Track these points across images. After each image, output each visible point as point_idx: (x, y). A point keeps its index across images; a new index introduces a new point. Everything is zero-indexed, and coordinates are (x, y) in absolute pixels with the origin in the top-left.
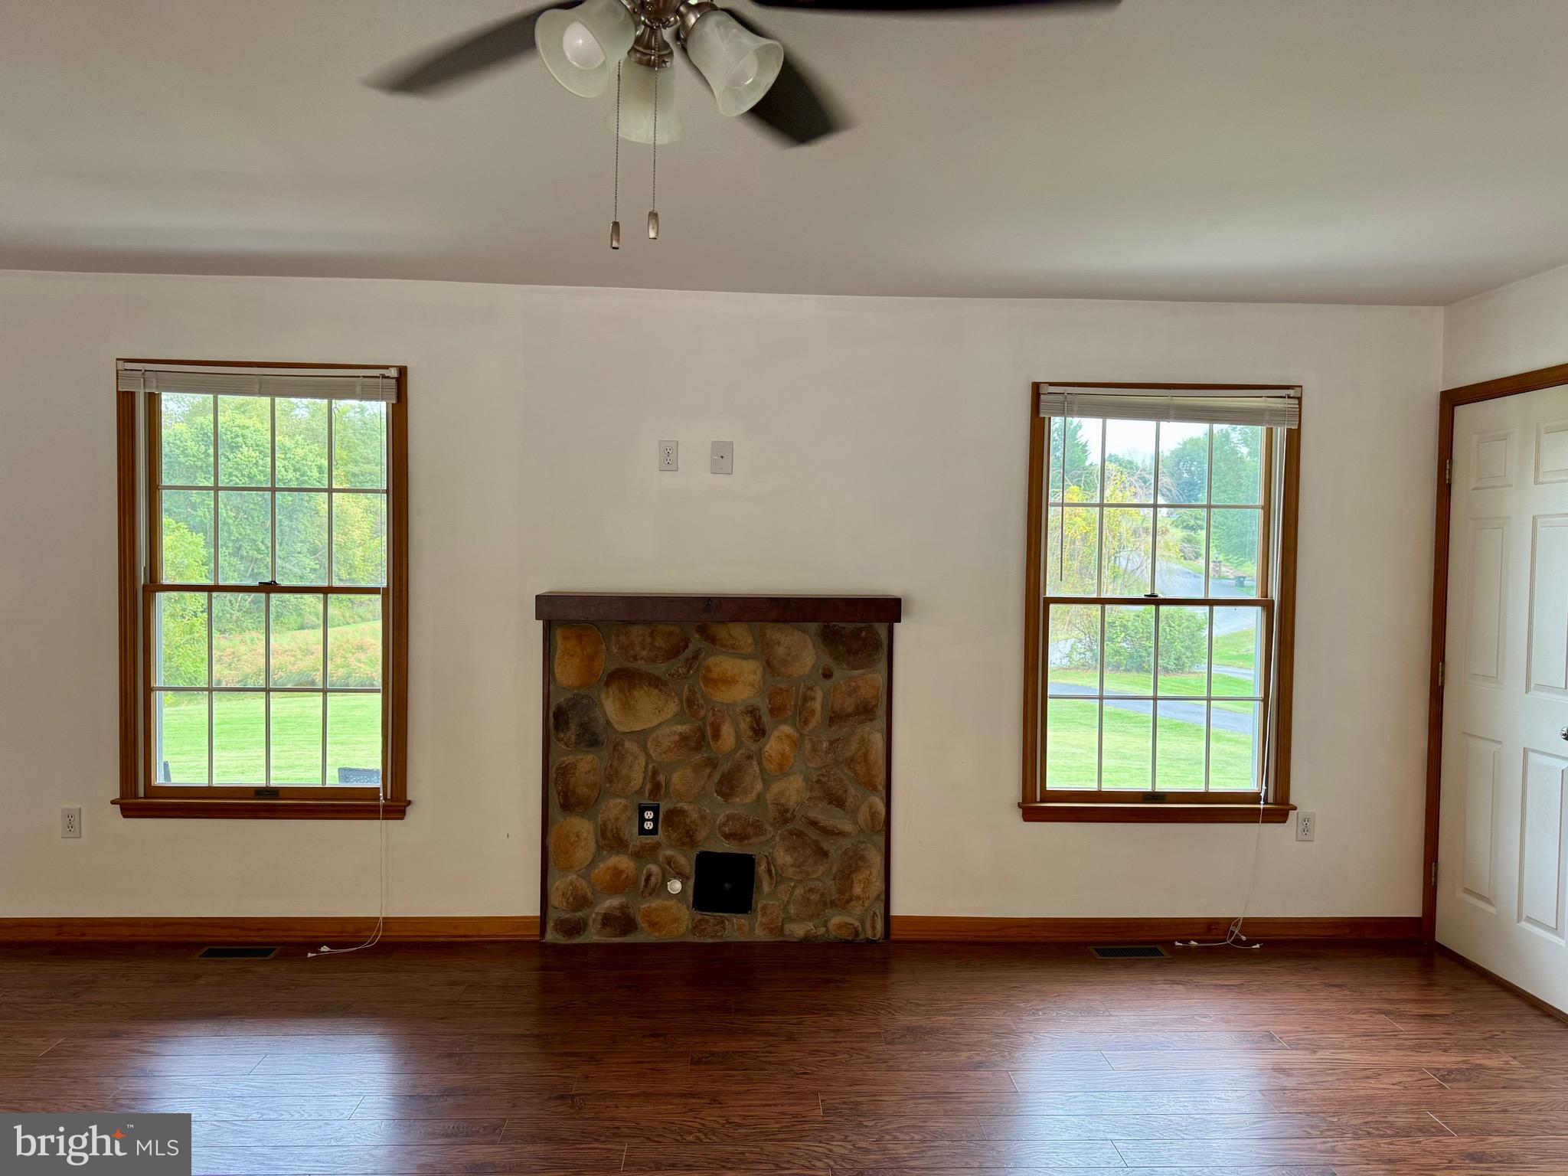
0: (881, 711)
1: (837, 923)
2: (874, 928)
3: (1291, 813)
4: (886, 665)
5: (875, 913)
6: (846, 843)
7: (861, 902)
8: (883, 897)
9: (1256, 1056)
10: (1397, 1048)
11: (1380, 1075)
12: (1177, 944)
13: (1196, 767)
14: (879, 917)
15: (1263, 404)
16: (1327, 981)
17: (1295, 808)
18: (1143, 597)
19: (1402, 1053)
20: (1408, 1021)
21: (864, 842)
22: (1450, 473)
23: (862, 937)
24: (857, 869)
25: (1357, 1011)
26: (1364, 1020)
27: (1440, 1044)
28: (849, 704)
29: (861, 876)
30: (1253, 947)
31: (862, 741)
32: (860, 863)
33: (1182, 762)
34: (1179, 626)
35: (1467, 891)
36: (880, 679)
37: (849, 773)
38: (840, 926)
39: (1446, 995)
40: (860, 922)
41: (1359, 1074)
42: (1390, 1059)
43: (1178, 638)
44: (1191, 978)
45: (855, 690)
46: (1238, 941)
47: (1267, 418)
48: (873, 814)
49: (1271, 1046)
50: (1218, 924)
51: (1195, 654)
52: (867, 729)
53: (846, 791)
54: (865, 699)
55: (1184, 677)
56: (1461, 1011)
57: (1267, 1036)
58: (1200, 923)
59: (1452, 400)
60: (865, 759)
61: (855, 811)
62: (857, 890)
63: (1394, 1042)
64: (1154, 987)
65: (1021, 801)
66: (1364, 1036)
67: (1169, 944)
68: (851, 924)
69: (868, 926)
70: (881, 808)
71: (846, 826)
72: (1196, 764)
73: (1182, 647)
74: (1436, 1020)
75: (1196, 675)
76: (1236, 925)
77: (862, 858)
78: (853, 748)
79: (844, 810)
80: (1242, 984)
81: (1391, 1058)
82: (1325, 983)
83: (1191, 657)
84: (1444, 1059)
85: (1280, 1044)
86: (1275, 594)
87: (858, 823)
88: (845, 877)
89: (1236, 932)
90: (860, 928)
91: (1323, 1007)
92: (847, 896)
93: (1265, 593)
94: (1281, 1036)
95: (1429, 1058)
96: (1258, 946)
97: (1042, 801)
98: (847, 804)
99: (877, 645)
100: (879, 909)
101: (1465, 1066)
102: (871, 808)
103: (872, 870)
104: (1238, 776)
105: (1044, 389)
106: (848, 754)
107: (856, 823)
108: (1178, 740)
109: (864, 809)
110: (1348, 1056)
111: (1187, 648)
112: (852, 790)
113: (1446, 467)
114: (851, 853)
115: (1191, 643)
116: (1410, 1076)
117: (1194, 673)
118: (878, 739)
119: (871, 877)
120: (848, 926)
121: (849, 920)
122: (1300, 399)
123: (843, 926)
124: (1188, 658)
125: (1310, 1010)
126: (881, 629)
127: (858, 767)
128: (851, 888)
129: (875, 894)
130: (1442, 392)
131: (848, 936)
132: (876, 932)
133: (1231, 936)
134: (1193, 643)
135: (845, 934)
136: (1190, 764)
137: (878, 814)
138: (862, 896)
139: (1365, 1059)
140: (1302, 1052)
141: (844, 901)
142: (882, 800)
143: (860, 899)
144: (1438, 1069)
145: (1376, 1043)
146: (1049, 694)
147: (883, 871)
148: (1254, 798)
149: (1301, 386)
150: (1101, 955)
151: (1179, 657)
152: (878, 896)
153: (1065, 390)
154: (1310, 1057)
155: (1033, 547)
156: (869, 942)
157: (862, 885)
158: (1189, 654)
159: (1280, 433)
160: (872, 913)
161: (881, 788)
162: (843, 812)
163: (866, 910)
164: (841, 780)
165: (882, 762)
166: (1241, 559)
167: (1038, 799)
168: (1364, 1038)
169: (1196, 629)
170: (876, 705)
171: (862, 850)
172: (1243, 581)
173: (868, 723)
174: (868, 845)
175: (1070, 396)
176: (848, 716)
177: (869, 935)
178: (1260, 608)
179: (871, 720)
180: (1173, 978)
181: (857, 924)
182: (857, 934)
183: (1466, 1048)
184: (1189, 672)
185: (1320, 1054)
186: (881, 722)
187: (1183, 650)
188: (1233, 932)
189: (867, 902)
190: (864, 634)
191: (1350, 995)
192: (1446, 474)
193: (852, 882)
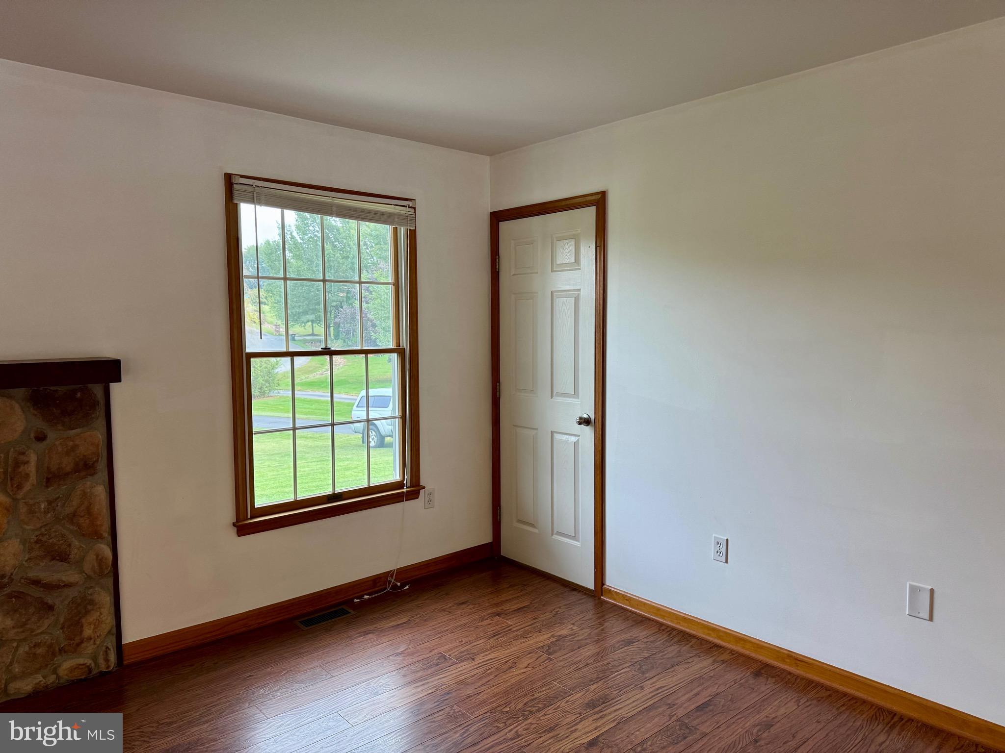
0: (102, 465)
1: (69, 667)
2: (107, 660)
3: (422, 491)
4: (104, 423)
5: (107, 648)
6: (71, 593)
7: (92, 641)
8: (114, 630)
9: (441, 676)
10: (516, 638)
11: (516, 663)
12: (356, 600)
13: (286, 458)
14: (112, 649)
15: (393, 210)
16: (456, 602)
17: (424, 488)
18: (320, 349)
19: (519, 641)
20: (511, 616)
21: (91, 587)
22: (498, 265)
23: (95, 672)
24: (87, 612)
25: (483, 619)
26: (489, 624)
27: (534, 628)
28: (68, 464)
29: (93, 617)
30: (405, 588)
31: (84, 494)
32: (90, 607)
33: (276, 456)
34: (260, 367)
35: (520, 521)
36: (100, 436)
37: (72, 527)
38: (72, 670)
39: (522, 590)
40: (93, 660)
41: (505, 667)
42: (515, 649)
43: (260, 375)
44: (375, 626)
45: (74, 448)
46: (395, 587)
47: (396, 220)
48: (100, 560)
49: (447, 664)
50: (380, 578)
51: (272, 385)
52: (89, 483)
53: (70, 545)
54: (85, 456)
55: (265, 400)
56: (534, 600)
57: (441, 657)
58: (368, 581)
59: (498, 218)
60: (89, 511)
61: (80, 562)
62: (88, 632)
63: (512, 635)
64: (353, 641)
65: (235, 521)
66: (495, 636)
67: (350, 602)
68: (83, 664)
69: (101, 661)
70: (108, 552)
71: (71, 576)
72: (285, 456)
73: (263, 380)
74: (524, 611)
75: (272, 398)
76: (392, 576)
77: (92, 602)
78: (74, 503)
79: (69, 563)
80: (409, 620)
81: (516, 647)
82: (457, 603)
83: (269, 386)
84: (541, 638)
85: (451, 661)
86: (405, 343)
87: (84, 572)
88: (74, 625)
89: (393, 581)
90: (93, 665)
91: (463, 622)
92: (77, 640)
93: (398, 344)
94: (449, 653)
95: (534, 640)
96: (407, 587)
97: (252, 518)
98: (72, 556)
99: (94, 405)
100: (111, 643)
101: (554, 639)
102: (97, 556)
103: (102, 610)
104: (314, 460)
105: (235, 180)
106: (69, 510)
107: (82, 572)
108: (269, 442)
109: (91, 558)
110: (492, 656)
111: (266, 381)
112: (76, 543)
113: (496, 261)
114: (79, 601)
115: (268, 378)
116: (531, 658)
117: (271, 396)
118: (100, 491)
119: (101, 616)
120: (81, 667)
121: (81, 661)
122: (414, 208)
123: (75, 668)
124: (267, 387)
125: (456, 627)
126: (97, 390)
127: (81, 520)
128: (82, 631)
129: (106, 631)
130: (492, 213)
131: (80, 676)
132: (109, 664)
133: (389, 584)
134: (270, 378)
135: (77, 675)
136: (282, 456)
137: (106, 559)
138: (93, 636)
139: (501, 654)
140: (466, 663)
141: (75, 646)
142: (108, 545)
143: (91, 639)
144: (543, 647)
145: (502, 639)
146: (253, 431)
147: (112, 610)
148: (399, 485)
149: (415, 200)
150: (306, 627)
151: (261, 387)
152: (109, 632)
153: (253, 183)
154: (472, 664)
155: (235, 312)
156: (102, 674)
157: (92, 627)
158: (267, 385)
159: (402, 231)
160: (104, 648)
161: (107, 535)
162: (67, 565)
163: (98, 647)
164: (63, 536)
165: (106, 512)
166: (292, 323)
167: (249, 517)
168: (496, 638)
169: (271, 368)
170: (97, 461)
171: (91, 595)
172: (294, 337)
173: (90, 478)
174: (96, 589)
175: (256, 188)
176: (67, 474)
177: (103, 667)
178: (396, 354)
179: (92, 475)
180: (363, 630)
181: (89, 662)
182: (90, 670)
183: (549, 625)
184: (268, 396)
185: (479, 659)
186: (103, 475)
187: (264, 383)
188: (390, 582)
189: (99, 640)
190: (79, 395)
191: (474, 608)
192: (496, 265)
193: (82, 626)
